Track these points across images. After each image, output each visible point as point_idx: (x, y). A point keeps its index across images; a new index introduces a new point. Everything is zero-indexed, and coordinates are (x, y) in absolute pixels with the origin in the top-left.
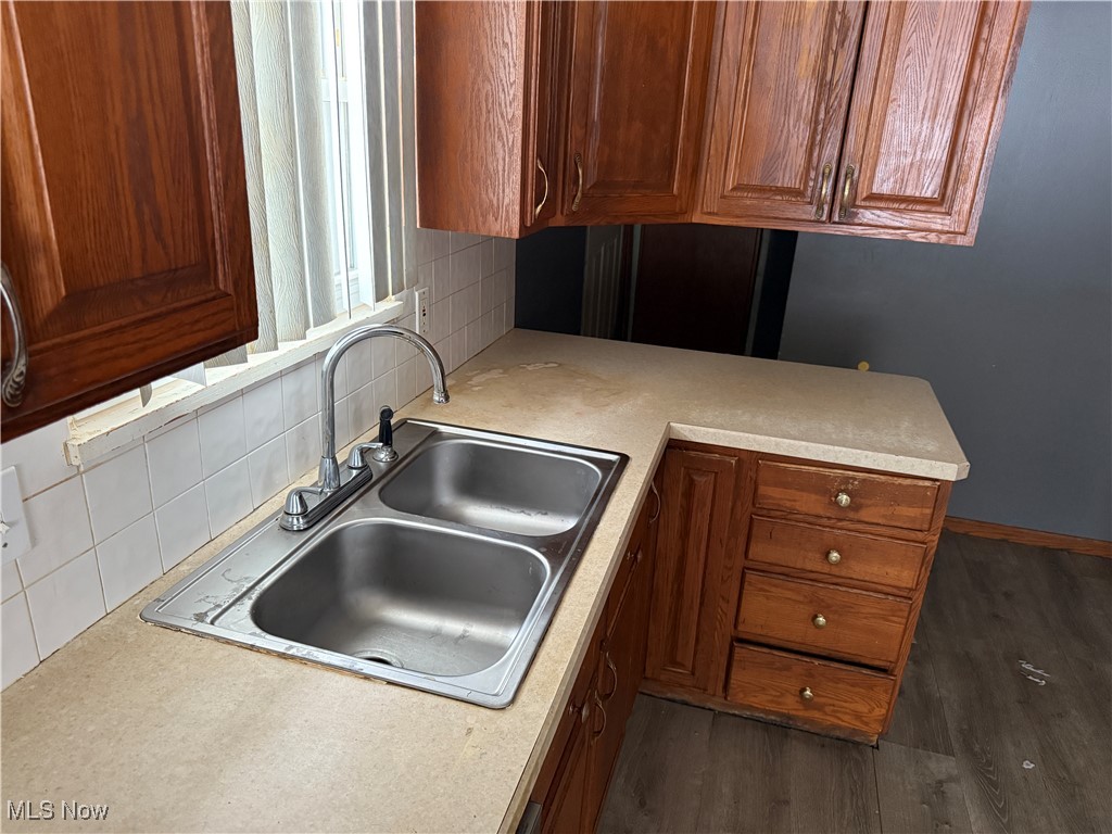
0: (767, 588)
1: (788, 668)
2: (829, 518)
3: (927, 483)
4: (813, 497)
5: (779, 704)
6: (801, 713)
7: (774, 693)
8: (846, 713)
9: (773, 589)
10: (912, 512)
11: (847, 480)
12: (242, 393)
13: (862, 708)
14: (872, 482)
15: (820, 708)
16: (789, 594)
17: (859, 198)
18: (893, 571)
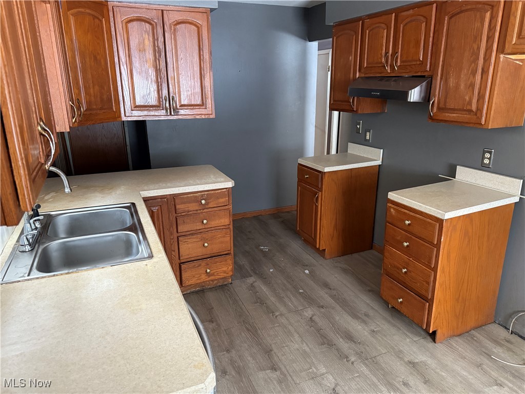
0: (187, 240)
1: (200, 265)
2: (200, 210)
3: (225, 190)
4: (194, 204)
5: (200, 279)
6: (208, 279)
7: (197, 276)
8: (221, 273)
9: (189, 240)
10: (223, 200)
11: (202, 196)
13: (225, 269)
14: (210, 194)
15: (213, 275)
16: (194, 240)
18: (223, 221)
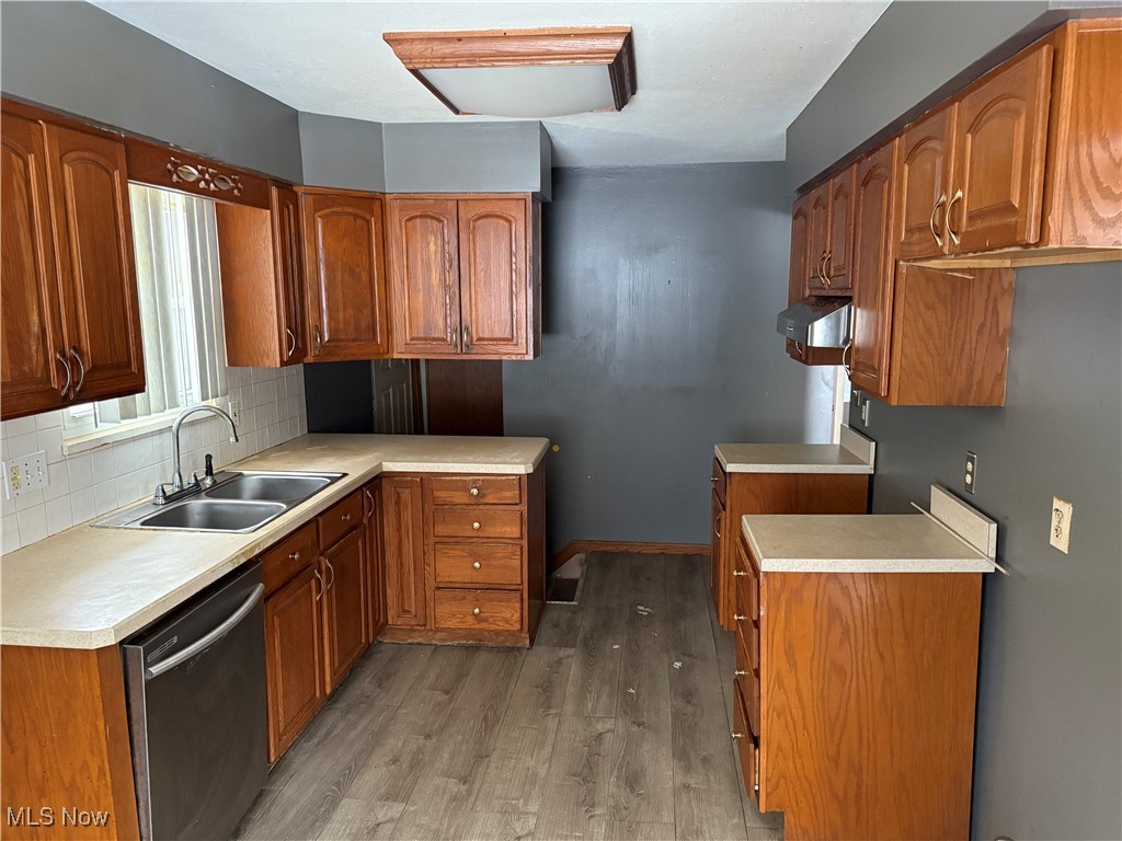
0: (448, 552)
1: (464, 598)
2: (470, 504)
3: (513, 477)
4: (461, 493)
5: (464, 622)
6: (476, 626)
7: (460, 616)
8: (500, 621)
9: (452, 552)
10: (509, 494)
11: (474, 481)
12: (134, 439)
13: (507, 615)
14: (486, 480)
15: (485, 620)
16: (458, 553)
17: (475, 339)
18: (508, 529)
